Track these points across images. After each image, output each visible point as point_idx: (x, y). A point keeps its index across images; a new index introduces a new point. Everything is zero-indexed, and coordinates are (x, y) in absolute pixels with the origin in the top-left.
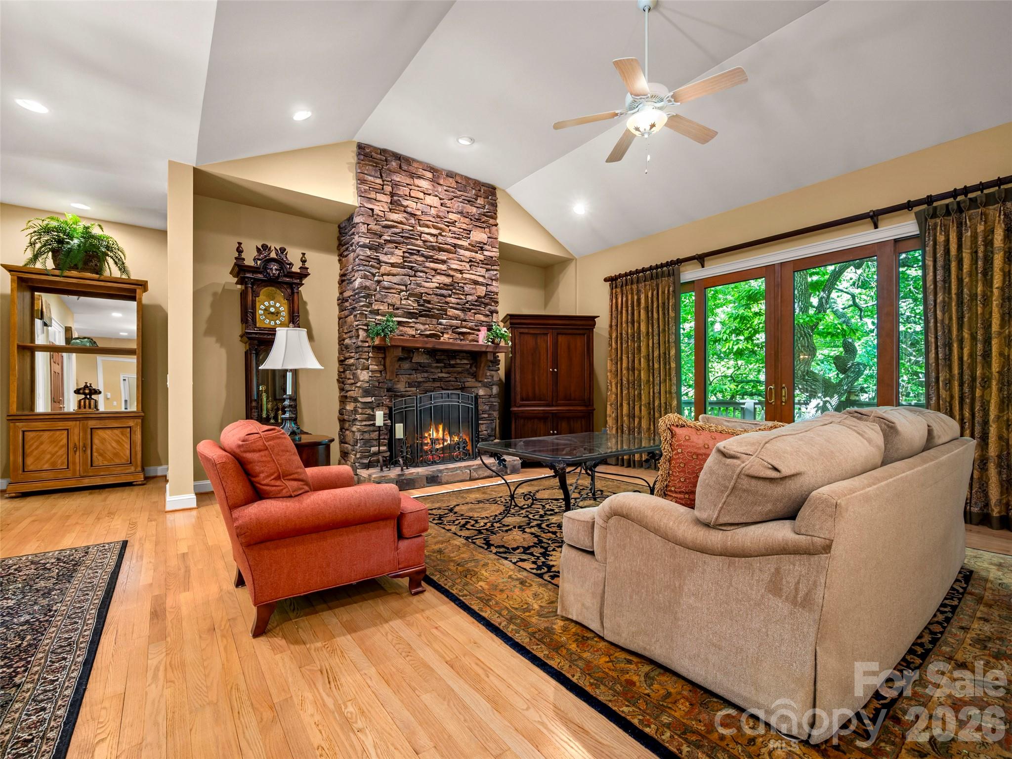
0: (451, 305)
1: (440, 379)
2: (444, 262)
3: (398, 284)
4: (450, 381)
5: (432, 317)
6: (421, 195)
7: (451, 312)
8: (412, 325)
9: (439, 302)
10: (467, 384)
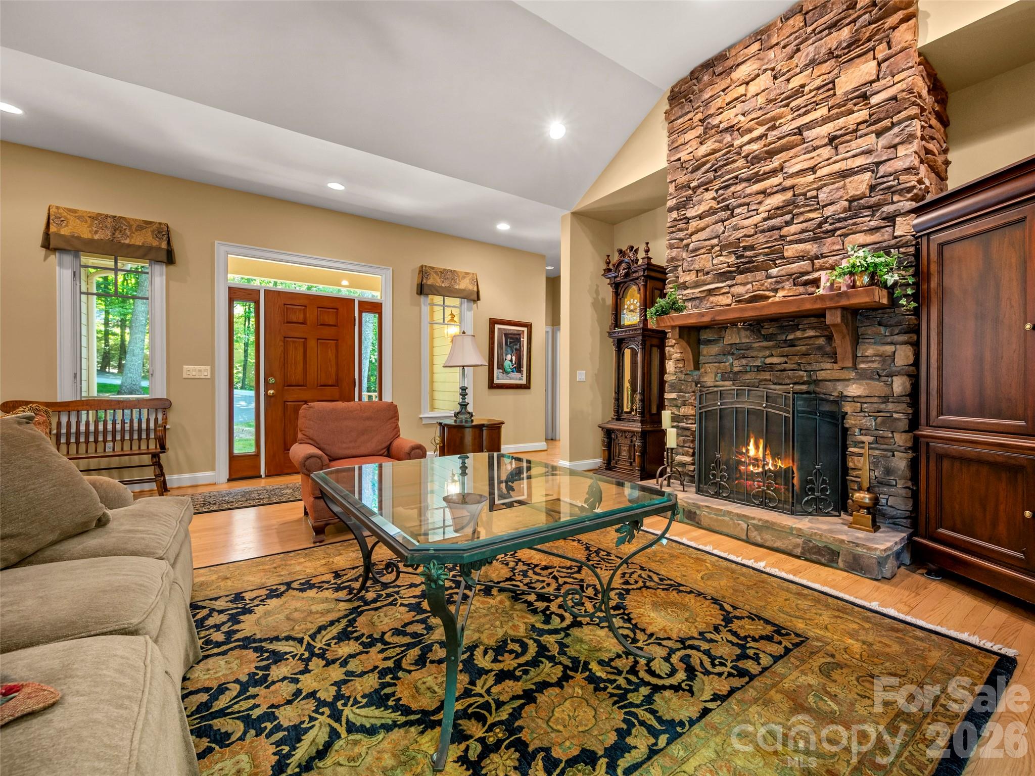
0: (788, 239)
1: (770, 367)
2: (774, 172)
3: (709, 239)
4: (784, 370)
5: (757, 269)
6: (741, 90)
7: (790, 251)
8: (724, 291)
9: (767, 242)
10: (821, 375)
